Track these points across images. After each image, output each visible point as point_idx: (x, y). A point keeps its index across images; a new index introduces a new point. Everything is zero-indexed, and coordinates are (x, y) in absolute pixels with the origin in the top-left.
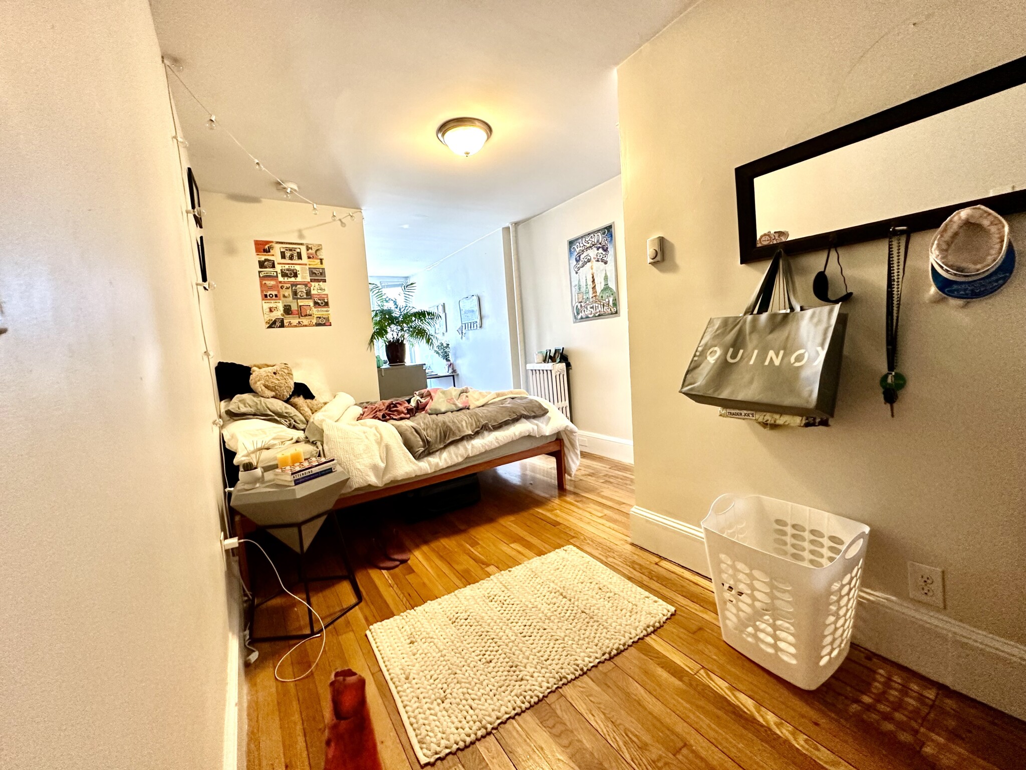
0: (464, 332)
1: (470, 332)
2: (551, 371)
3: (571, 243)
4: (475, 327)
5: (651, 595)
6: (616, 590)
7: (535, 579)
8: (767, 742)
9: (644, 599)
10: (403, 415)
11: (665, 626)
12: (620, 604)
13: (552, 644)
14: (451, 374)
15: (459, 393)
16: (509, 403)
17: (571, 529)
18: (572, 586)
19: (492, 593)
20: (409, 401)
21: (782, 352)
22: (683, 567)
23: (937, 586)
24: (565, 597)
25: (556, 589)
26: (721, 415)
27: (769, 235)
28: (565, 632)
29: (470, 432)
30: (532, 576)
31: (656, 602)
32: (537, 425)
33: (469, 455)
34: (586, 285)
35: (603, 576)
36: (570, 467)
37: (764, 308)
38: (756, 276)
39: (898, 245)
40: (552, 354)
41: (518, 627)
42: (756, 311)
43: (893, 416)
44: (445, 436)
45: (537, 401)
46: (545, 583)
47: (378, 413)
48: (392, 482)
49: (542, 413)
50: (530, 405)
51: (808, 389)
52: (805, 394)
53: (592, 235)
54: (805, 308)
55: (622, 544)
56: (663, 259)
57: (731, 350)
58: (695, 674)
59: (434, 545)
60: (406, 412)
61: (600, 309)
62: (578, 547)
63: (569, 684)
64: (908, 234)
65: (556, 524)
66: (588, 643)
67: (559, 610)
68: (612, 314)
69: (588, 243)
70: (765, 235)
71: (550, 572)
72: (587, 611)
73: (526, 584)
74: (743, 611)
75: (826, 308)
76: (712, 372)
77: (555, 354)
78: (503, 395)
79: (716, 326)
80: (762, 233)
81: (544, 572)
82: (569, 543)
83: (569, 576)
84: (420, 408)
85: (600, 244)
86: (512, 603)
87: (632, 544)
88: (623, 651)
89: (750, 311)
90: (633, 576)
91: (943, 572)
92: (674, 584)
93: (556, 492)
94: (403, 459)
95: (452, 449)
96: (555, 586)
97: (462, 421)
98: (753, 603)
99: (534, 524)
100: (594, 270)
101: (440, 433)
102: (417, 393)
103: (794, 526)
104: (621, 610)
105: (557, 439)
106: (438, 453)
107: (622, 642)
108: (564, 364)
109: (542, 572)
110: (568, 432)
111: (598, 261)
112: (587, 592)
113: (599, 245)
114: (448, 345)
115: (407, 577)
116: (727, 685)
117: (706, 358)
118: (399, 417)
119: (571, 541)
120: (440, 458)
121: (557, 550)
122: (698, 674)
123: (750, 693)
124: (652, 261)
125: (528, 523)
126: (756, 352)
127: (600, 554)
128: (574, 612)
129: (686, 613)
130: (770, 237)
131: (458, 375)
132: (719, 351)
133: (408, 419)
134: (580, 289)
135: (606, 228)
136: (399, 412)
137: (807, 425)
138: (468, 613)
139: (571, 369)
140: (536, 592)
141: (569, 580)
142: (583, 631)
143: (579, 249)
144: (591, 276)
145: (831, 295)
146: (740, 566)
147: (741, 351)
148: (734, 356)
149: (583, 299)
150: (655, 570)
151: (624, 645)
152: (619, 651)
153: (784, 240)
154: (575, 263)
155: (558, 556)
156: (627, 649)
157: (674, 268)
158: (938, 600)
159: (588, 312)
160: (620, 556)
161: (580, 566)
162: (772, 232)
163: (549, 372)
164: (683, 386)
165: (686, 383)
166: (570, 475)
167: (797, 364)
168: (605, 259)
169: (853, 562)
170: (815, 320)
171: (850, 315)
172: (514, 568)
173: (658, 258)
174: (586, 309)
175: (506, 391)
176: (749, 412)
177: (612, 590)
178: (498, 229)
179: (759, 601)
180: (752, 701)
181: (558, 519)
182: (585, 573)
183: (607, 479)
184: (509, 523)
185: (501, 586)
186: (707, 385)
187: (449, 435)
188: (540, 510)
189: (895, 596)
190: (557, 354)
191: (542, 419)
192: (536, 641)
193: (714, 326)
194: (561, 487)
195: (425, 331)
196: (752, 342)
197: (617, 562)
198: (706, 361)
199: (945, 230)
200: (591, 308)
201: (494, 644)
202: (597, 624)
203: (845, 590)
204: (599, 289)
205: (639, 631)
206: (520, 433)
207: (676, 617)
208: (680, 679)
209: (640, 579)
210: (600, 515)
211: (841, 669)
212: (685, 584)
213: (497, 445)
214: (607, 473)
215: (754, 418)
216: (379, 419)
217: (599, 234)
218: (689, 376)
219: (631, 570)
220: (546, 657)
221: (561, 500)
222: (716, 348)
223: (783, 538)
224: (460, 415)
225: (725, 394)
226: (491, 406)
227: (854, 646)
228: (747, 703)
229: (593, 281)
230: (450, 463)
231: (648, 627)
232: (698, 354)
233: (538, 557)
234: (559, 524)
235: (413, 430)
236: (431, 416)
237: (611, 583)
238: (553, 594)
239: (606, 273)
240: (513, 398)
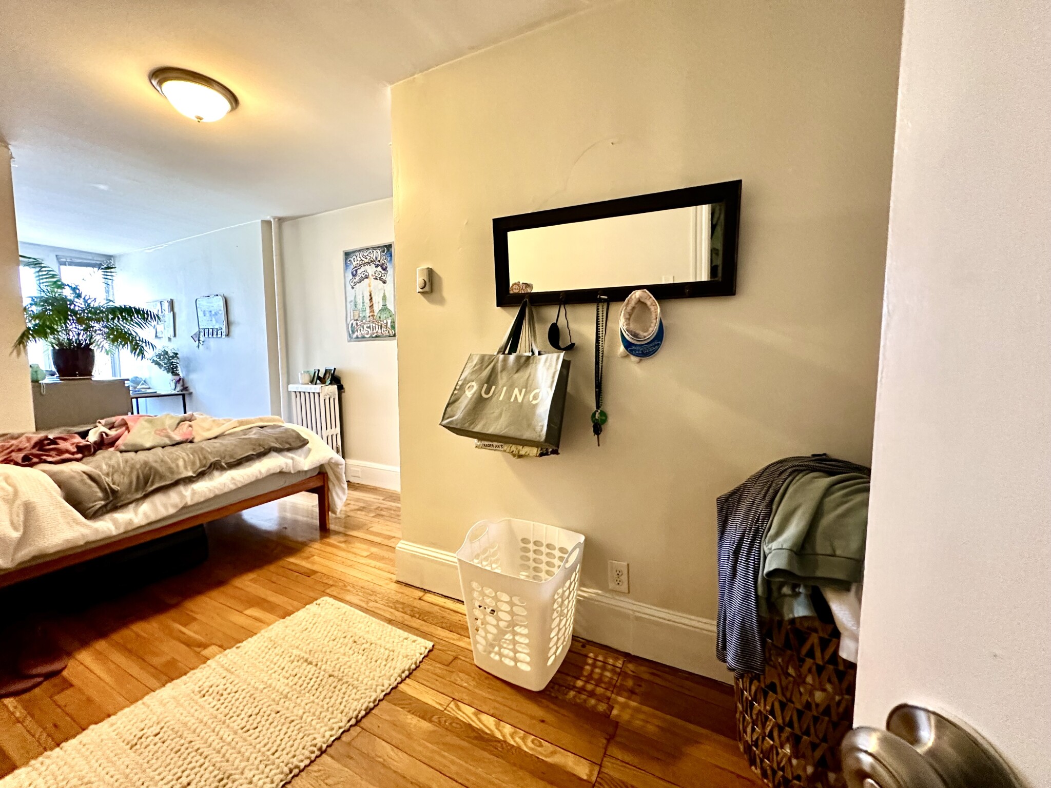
0: (202, 339)
1: (212, 339)
2: (319, 393)
3: (347, 255)
4: (219, 336)
5: (410, 635)
6: (373, 639)
7: (273, 649)
8: (502, 757)
9: (403, 641)
10: (67, 456)
11: (422, 666)
12: (376, 654)
13: (284, 730)
14: (180, 393)
15: (177, 422)
16: (255, 434)
17: (328, 577)
18: (321, 647)
19: (205, 685)
20: (84, 435)
21: (524, 390)
22: (445, 596)
23: (624, 578)
24: (311, 663)
25: (299, 656)
26: (476, 447)
27: (518, 285)
28: (304, 708)
29: (190, 474)
30: (269, 646)
31: (414, 641)
32: (292, 459)
33: (186, 503)
34: (363, 303)
35: (360, 625)
36: (335, 505)
37: (513, 349)
38: (507, 318)
39: (603, 308)
40: (321, 375)
41: (239, 721)
42: (507, 352)
43: (599, 445)
44: (146, 483)
45: (294, 431)
46: (286, 652)
47: (13, 454)
48: (34, 558)
49: (300, 444)
50: (283, 435)
51: (540, 424)
52: (538, 429)
53: (371, 251)
54: (542, 353)
55: (387, 584)
56: (432, 290)
57: (486, 385)
58: (445, 709)
59: (116, 637)
60: (75, 450)
61: (377, 330)
62: (335, 598)
63: (302, 773)
64: (608, 302)
65: (310, 573)
66: (333, 713)
67: (300, 682)
68: (390, 336)
69: (366, 258)
70: (515, 284)
71: (294, 636)
72: (336, 674)
73: (260, 659)
74: (490, 633)
75: (555, 355)
76: (469, 406)
77: (325, 374)
78: (248, 422)
79: (474, 363)
80: (514, 282)
81: (286, 639)
82: (324, 594)
83: (320, 635)
84: (103, 444)
85: (379, 261)
86: (235, 690)
87: (398, 582)
88: (372, 709)
89: (502, 351)
90: (394, 618)
91: (628, 565)
92: (436, 617)
93: (317, 534)
94: (61, 520)
95: (158, 499)
96: (298, 653)
97: (177, 459)
98: (498, 624)
99: (283, 579)
100: (372, 288)
101: (138, 478)
102: (103, 421)
103: (536, 543)
104: (376, 661)
105: (319, 473)
106: (132, 506)
107: (372, 699)
108: (336, 386)
109: (284, 639)
110: (334, 465)
111: (376, 279)
112: (338, 650)
113: (378, 263)
114: (177, 354)
115: (56, 698)
116: (473, 710)
117: (465, 392)
118: (58, 458)
119: (328, 591)
120: (136, 514)
121: (307, 606)
122: (448, 708)
123: (491, 712)
124: (421, 290)
125: (274, 579)
126: (505, 389)
127: (361, 600)
128: (319, 679)
129: (444, 646)
130: (519, 286)
131: (191, 394)
132: (475, 385)
133: (77, 460)
134: (356, 306)
135: (386, 246)
136: (60, 452)
137: (541, 455)
138: (162, 724)
139: (344, 392)
140: (272, 666)
141: (319, 640)
142: (328, 700)
143: (356, 262)
144: (369, 294)
145: (562, 345)
146: (488, 591)
147: (494, 387)
148: (487, 392)
149: (359, 317)
150: (418, 606)
151: (375, 701)
152: (368, 710)
153: (529, 291)
154: (351, 277)
155: (308, 613)
156: (378, 704)
157: (441, 301)
158: (624, 588)
159: (364, 332)
160: (382, 598)
161: (335, 620)
162: (521, 283)
163: (317, 395)
164: (443, 419)
165: (447, 416)
166: (334, 512)
167: (534, 402)
168: (384, 278)
169: (573, 569)
170: (548, 364)
171: (572, 362)
172: (245, 643)
173: (427, 289)
174: (362, 329)
175: (252, 418)
176: (499, 444)
177: (368, 640)
178: (257, 221)
179: (503, 620)
180: (494, 719)
181: (315, 568)
182: (339, 628)
183: (378, 512)
184: (248, 583)
185: (221, 670)
186: (464, 419)
187: (154, 478)
188: (292, 560)
189: (600, 590)
190: (328, 375)
191: (300, 451)
192: (264, 732)
193: (472, 362)
194: (324, 529)
195: (131, 334)
196: (503, 379)
197: (379, 606)
198: (464, 395)
199: (628, 304)
200: (368, 327)
201: (198, 757)
202: (346, 685)
203: (567, 593)
204: (377, 308)
205: (393, 679)
206: (269, 470)
207: (435, 651)
208: (430, 721)
209: (400, 620)
210: (365, 554)
211: (565, 662)
212: (445, 615)
213: (233, 487)
214: (379, 505)
215: (503, 449)
216: (16, 464)
217: (378, 251)
218: (449, 409)
219: (393, 611)
220: (273, 750)
221: (323, 544)
222: (474, 383)
223: (527, 554)
224: (177, 451)
225: (477, 429)
226: (228, 438)
227: (574, 638)
228: (488, 723)
229: (371, 299)
230: (153, 517)
231: (403, 672)
232: (458, 387)
233: (282, 620)
234: (315, 572)
235: (85, 477)
236: (125, 454)
237: (368, 632)
238: (295, 663)
239: (384, 293)
240: (262, 427)
